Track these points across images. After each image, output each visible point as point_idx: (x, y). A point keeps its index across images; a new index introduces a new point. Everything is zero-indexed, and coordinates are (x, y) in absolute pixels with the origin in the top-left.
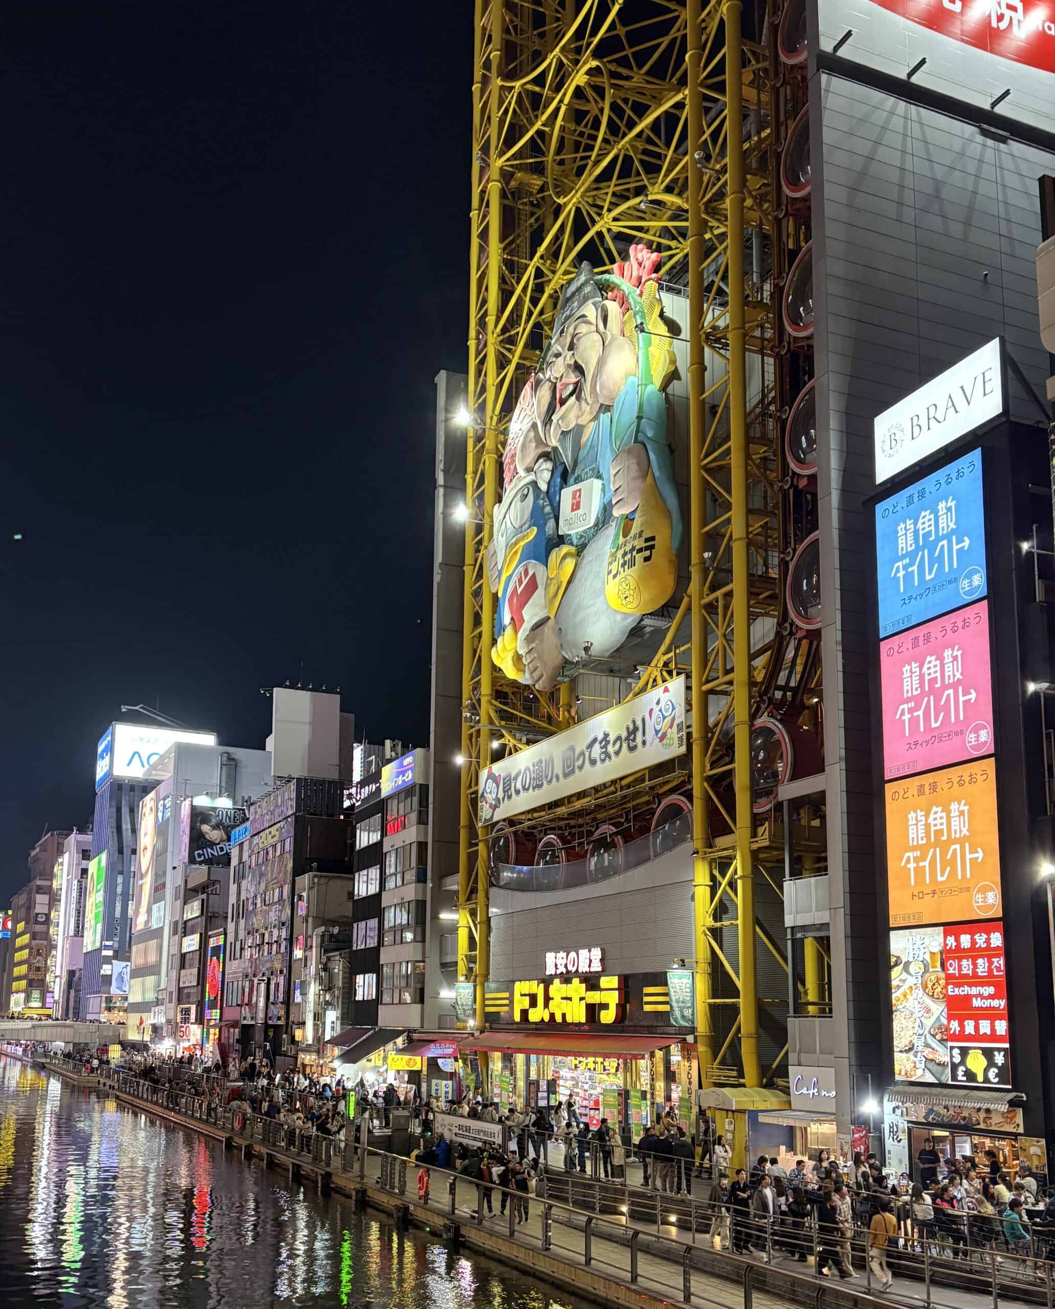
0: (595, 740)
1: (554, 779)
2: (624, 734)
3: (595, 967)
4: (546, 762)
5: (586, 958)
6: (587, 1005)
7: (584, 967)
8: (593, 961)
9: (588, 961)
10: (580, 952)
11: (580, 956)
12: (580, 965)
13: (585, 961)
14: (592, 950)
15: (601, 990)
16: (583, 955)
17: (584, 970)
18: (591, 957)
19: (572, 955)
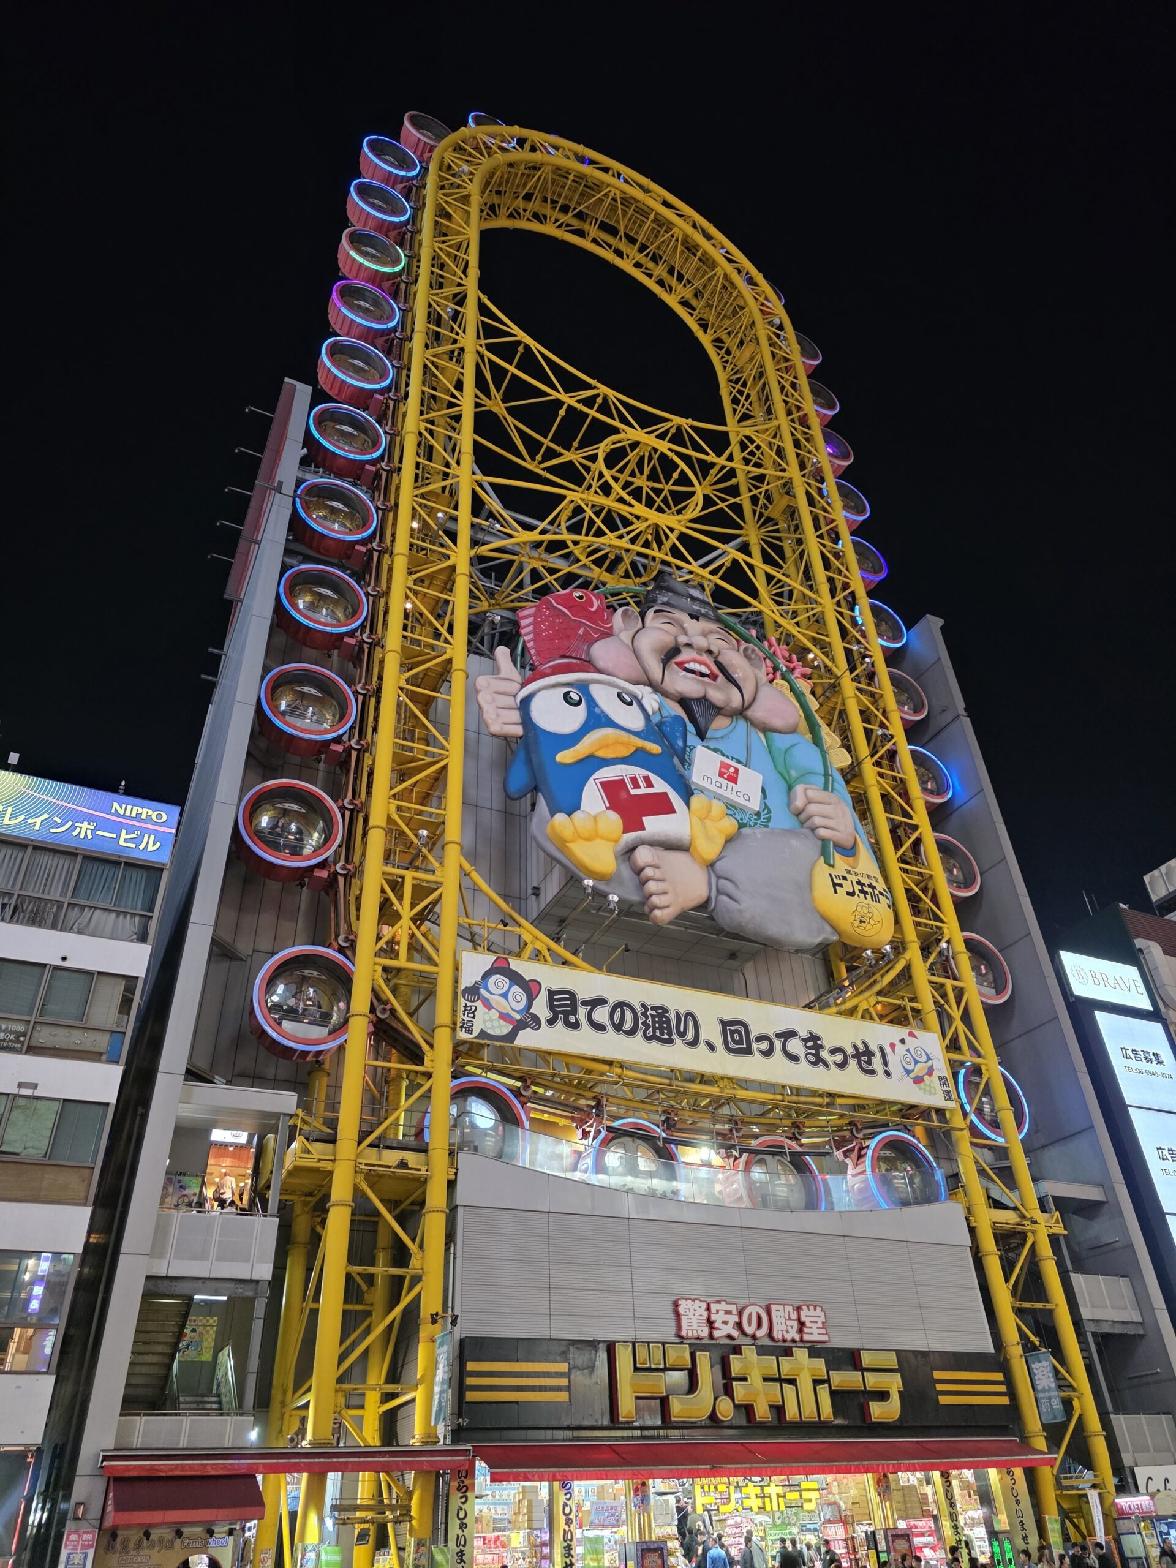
0: (792, 1033)
1: (702, 1045)
2: (850, 1051)
3: (814, 1333)
4: (678, 1014)
5: (790, 1319)
6: (833, 1394)
7: (787, 1332)
8: (808, 1324)
9: (795, 1324)
10: (774, 1308)
11: (774, 1314)
12: (776, 1328)
13: (789, 1323)
14: (805, 1308)
15: (863, 1370)
16: (781, 1313)
17: (788, 1337)
18: (803, 1318)
19: (753, 1310)
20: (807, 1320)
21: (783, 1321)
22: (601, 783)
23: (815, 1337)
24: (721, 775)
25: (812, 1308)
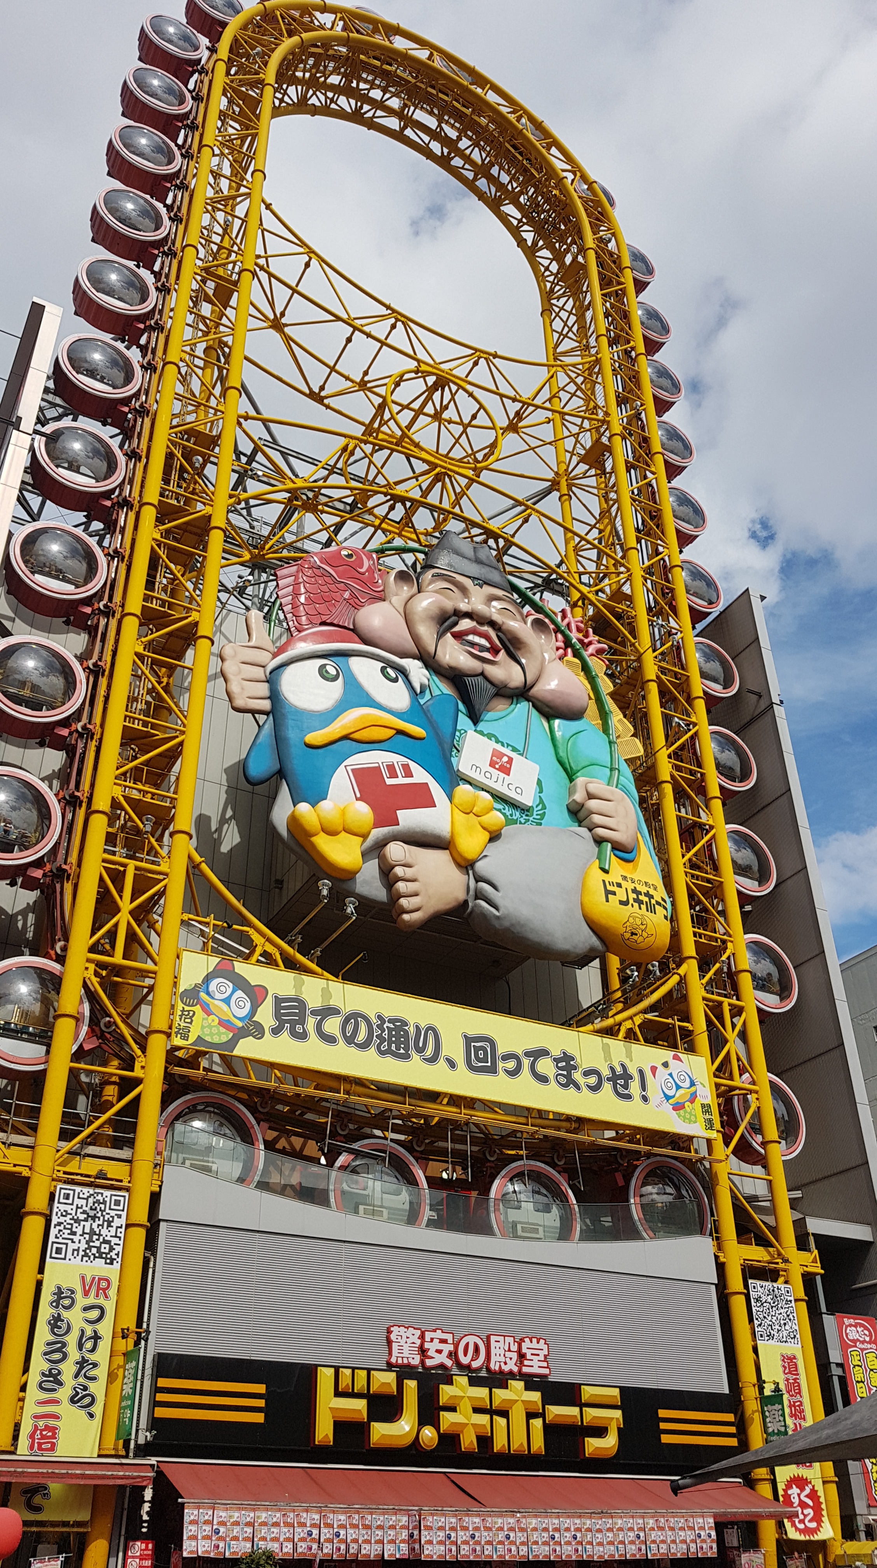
0: (543, 1053)
1: (442, 1063)
2: (606, 1072)
3: (534, 1366)
4: (417, 1028)
5: (509, 1350)
6: (546, 1427)
7: (505, 1363)
8: (529, 1356)
9: (515, 1356)
10: (493, 1339)
11: (493, 1344)
12: (493, 1359)
13: (508, 1354)
14: (527, 1340)
15: (581, 1405)
16: (501, 1344)
17: (506, 1368)
18: (524, 1350)
19: (471, 1340)
20: (529, 1353)
21: (502, 1353)
22: (353, 770)
23: (535, 1370)
24: (492, 764)
25: (534, 1340)
